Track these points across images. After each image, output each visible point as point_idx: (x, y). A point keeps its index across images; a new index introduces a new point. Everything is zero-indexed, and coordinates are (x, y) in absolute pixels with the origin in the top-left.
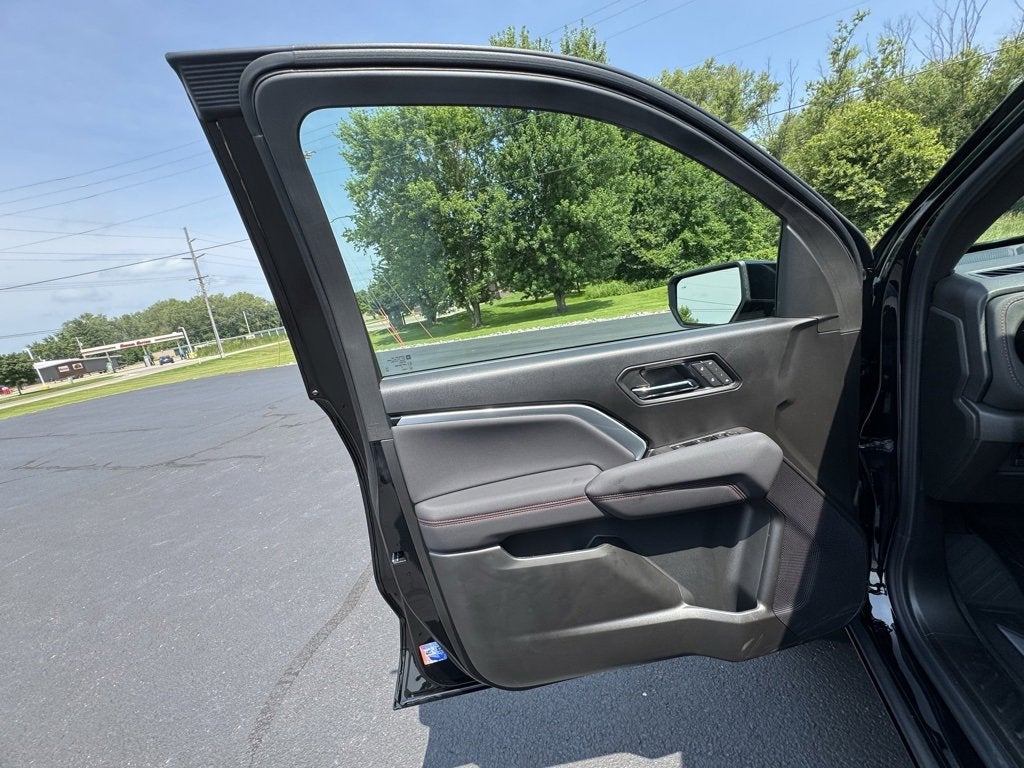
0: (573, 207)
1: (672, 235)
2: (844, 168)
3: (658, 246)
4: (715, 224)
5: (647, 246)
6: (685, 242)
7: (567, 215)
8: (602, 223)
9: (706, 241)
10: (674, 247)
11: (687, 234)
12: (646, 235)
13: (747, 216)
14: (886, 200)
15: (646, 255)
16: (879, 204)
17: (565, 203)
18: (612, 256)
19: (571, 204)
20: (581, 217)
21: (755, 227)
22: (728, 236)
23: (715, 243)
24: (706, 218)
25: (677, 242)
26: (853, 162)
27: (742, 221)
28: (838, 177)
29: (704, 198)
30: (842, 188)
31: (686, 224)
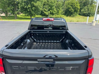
0: (34, 3)
1: (49, 10)
2: (70, 6)
3: (47, 11)
4: (55, 10)
5: (45, 11)
6: (51, 12)
7: (33, 4)
8: (38, 7)
9: (54, 12)
10: (49, 12)
11: (51, 10)
12: (45, 9)
13: (59, 10)
14: (74, 12)
15: (45, 12)
16: (73, 12)
17: (33, 2)
18: (39, 12)
19: (34, 2)
20: (35, 5)
21: (60, 11)
22: (56, 12)
23: (54, 13)
24: (54, 9)
25: (50, 11)
26: (71, 6)
27: (58, 10)
28: (69, 7)
29: (54, 6)
30: (70, 9)
31: (51, 9)
